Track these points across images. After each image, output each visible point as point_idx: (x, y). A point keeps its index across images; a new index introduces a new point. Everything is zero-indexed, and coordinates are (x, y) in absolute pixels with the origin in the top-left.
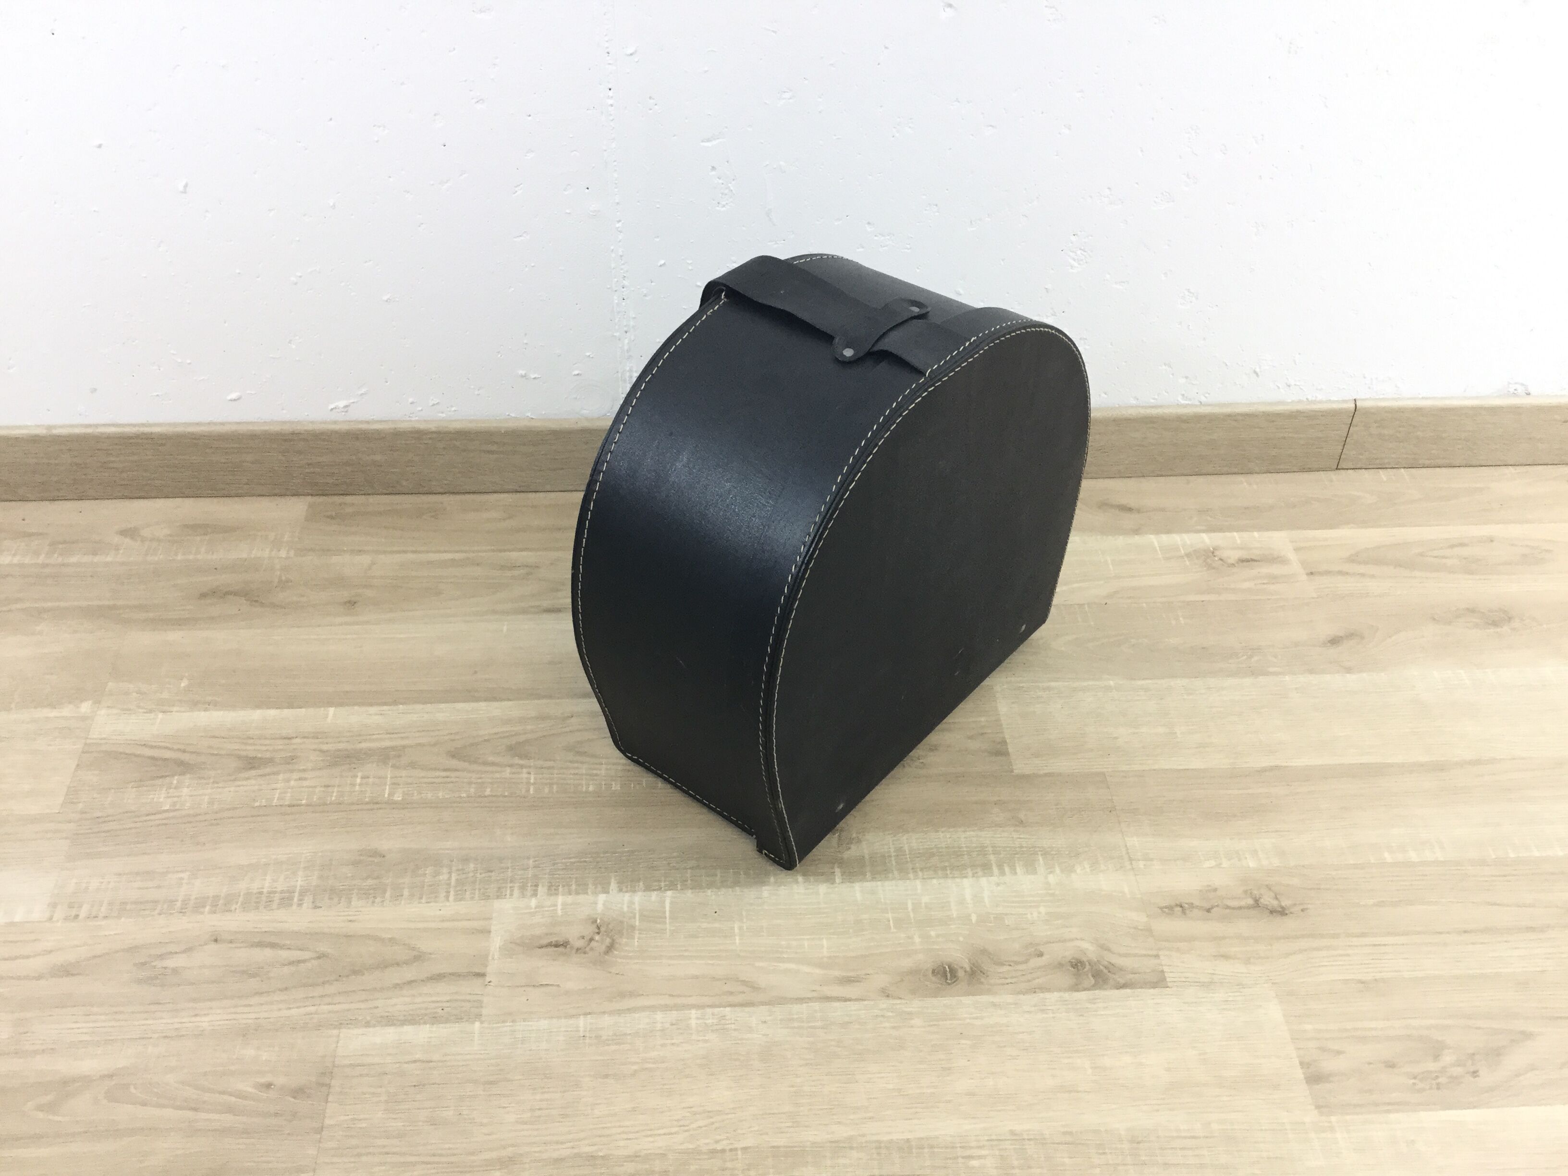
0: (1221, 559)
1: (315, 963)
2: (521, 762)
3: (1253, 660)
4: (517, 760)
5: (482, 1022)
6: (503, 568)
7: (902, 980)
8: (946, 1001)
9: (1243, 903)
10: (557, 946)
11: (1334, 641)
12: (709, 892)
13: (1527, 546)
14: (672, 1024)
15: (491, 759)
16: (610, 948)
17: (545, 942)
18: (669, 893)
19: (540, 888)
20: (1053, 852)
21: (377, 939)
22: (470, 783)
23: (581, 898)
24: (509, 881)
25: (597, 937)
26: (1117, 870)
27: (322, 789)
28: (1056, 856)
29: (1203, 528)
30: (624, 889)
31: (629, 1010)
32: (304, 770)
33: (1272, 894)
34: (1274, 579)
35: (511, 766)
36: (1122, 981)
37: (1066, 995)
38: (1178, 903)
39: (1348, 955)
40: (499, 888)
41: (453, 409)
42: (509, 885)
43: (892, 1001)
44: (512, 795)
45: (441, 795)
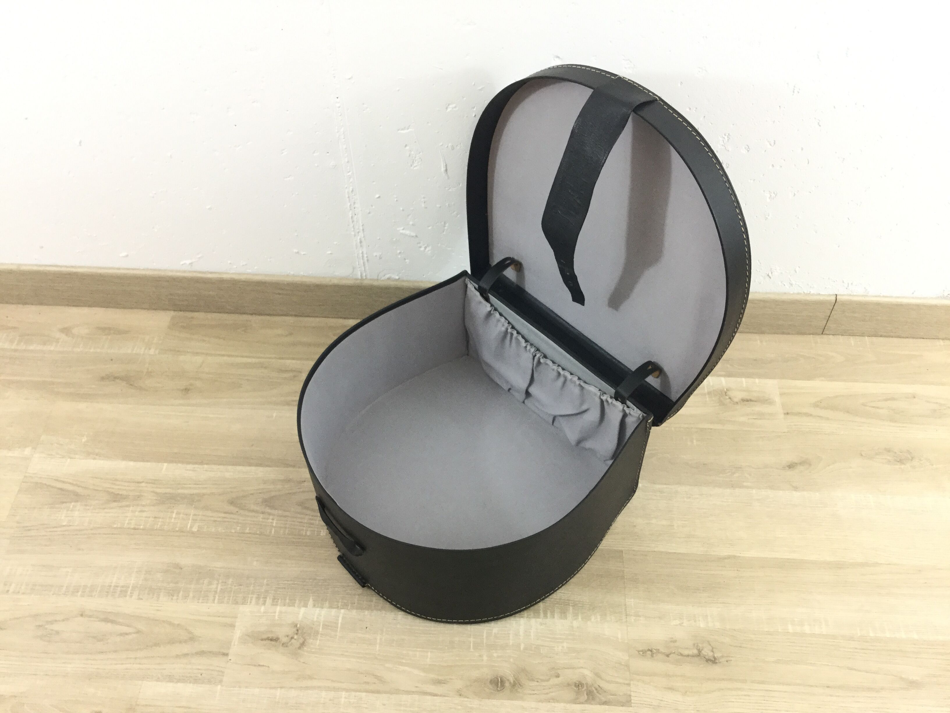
0: (730, 398)
1: (134, 635)
2: (269, 511)
3: (735, 475)
4: (268, 510)
5: (222, 686)
6: (280, 371)
7: (471, 686)
8: (495, 702)
9: (690, 652)
10: (271, 640)
11: (791, 466)
12: (366, 612)
13: (937, 403)
14: (330, 700)
15: (253, 507)
16: (303, 644)
17: (265, 636)
18: (342, 611)
19: (268, 599)
20: (579, 605)
21: (170, 624)
22: (237, 523)
23: (290, 609)
24: (250, 593)
25: (296, 637)
26: (617, 622)
27: (153, 519)
28: (581, 608)
29: (723, 373)
30: (317, 606)
31: (307, 688)
32: (144, 506)
33: (711, 648)
34: (761, 416)
35: (263, 513)
36: (604, 699)
37: (568, 706)
38: (650, 649)
39: (749, 696)
40: (244, 598)
41: (256, 268)
42: (250, 596)
43: (462, 699)
44: (261, 534)
45: (220, 529)
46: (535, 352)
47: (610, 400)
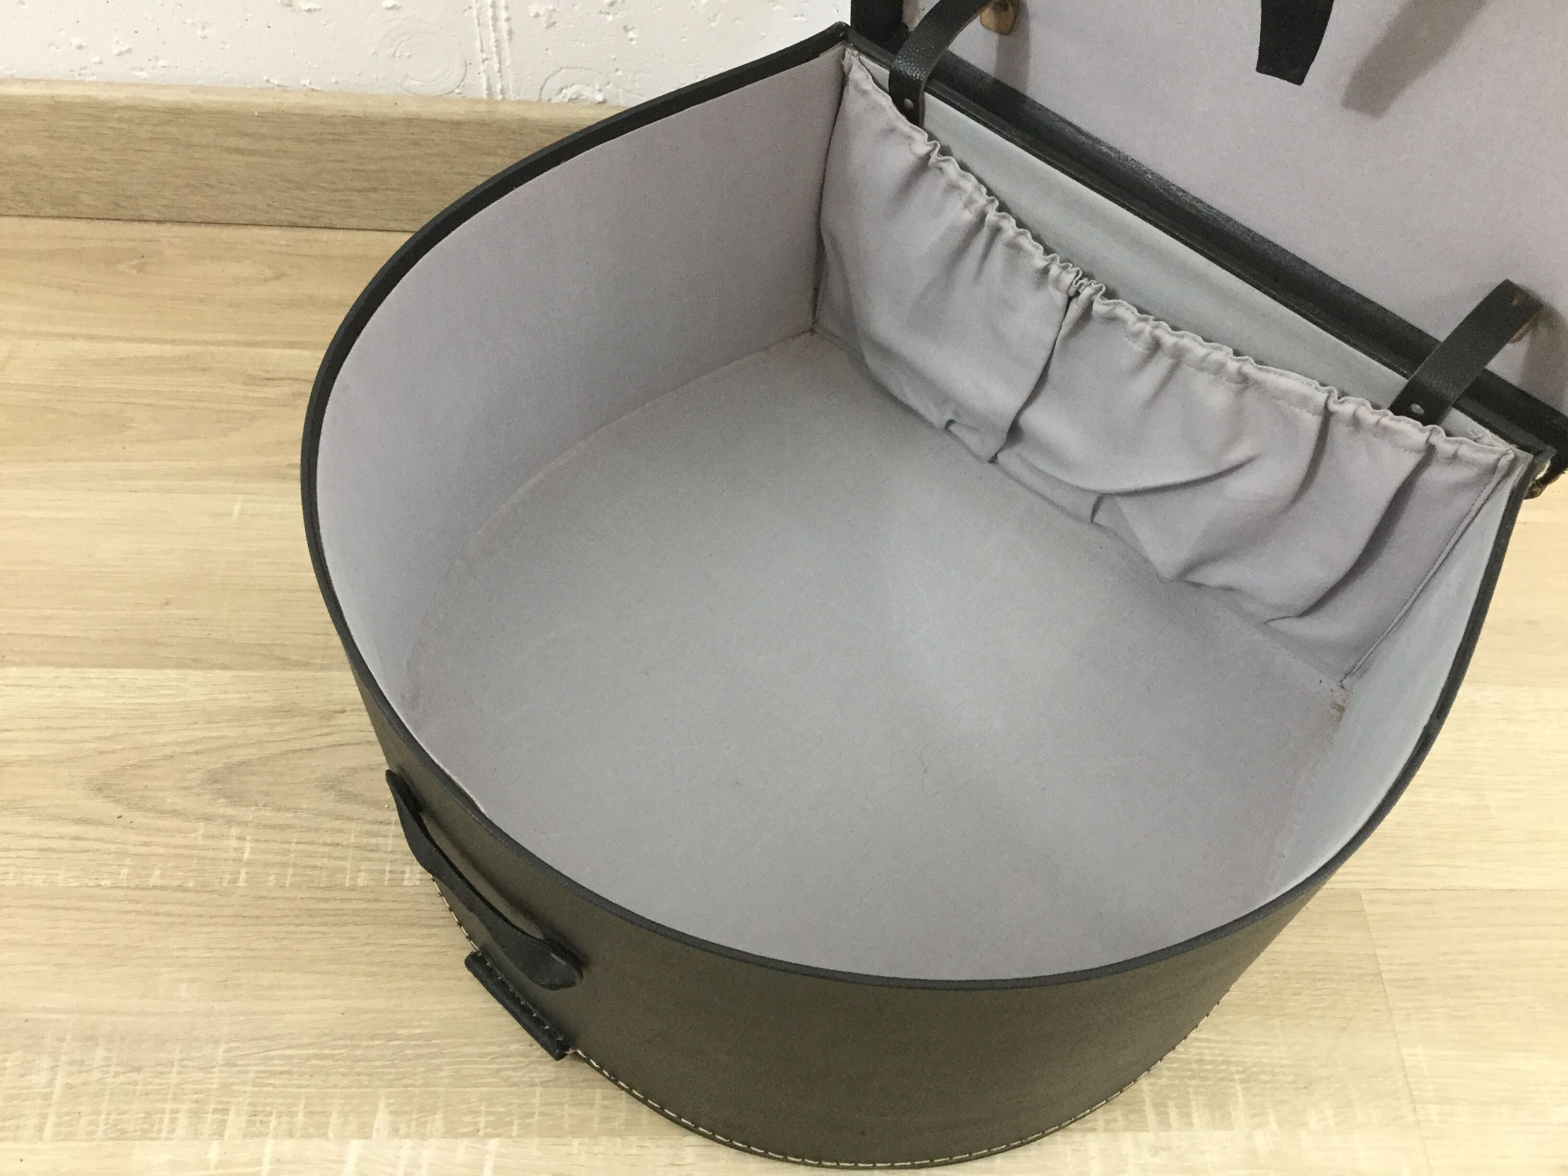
4: (222, 808)
6: (253, 380)
15: (172, 800)
18: (493, 1144)
19: (232, 1116)
20: (1264, 1077)
22: (121, 854)
23: (312, 1147)
24: (170, 1096)
26: (1388, 1126)
28: (1269, 1086)
30: (403, 1130)
35: (208, 818)
40: (149, 1113)
41: (161, 63)
42: (169, 1106)
44: (203, 888)
45: (62, 878)
46: (1077, 282)
47: (1369, 416)
